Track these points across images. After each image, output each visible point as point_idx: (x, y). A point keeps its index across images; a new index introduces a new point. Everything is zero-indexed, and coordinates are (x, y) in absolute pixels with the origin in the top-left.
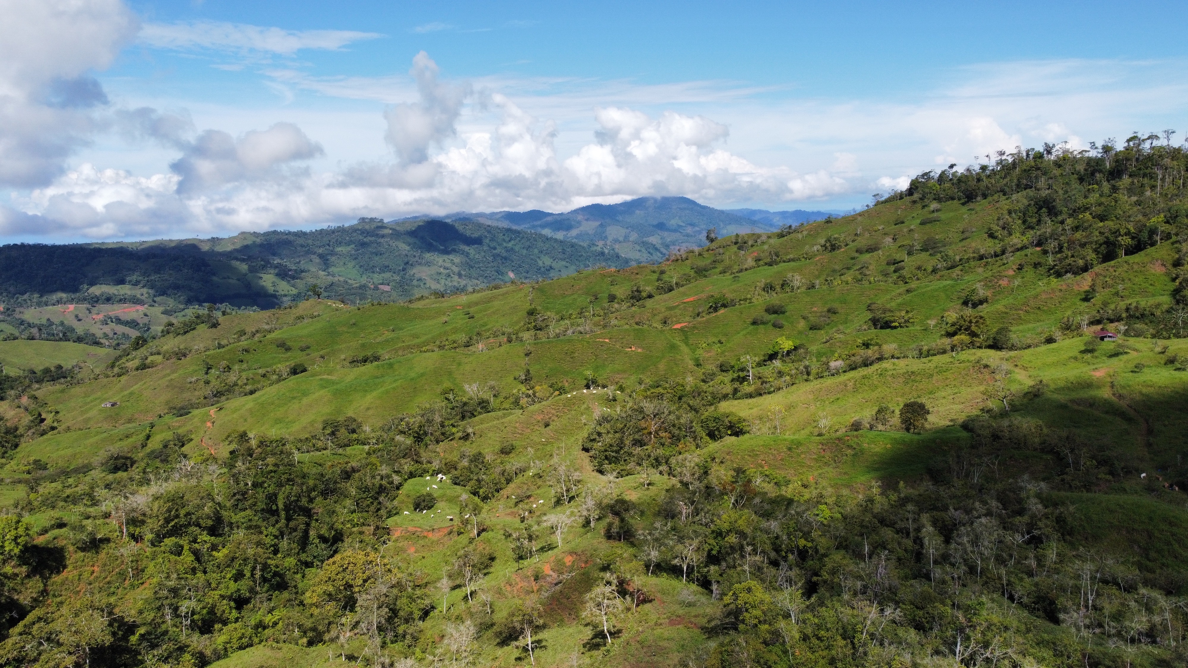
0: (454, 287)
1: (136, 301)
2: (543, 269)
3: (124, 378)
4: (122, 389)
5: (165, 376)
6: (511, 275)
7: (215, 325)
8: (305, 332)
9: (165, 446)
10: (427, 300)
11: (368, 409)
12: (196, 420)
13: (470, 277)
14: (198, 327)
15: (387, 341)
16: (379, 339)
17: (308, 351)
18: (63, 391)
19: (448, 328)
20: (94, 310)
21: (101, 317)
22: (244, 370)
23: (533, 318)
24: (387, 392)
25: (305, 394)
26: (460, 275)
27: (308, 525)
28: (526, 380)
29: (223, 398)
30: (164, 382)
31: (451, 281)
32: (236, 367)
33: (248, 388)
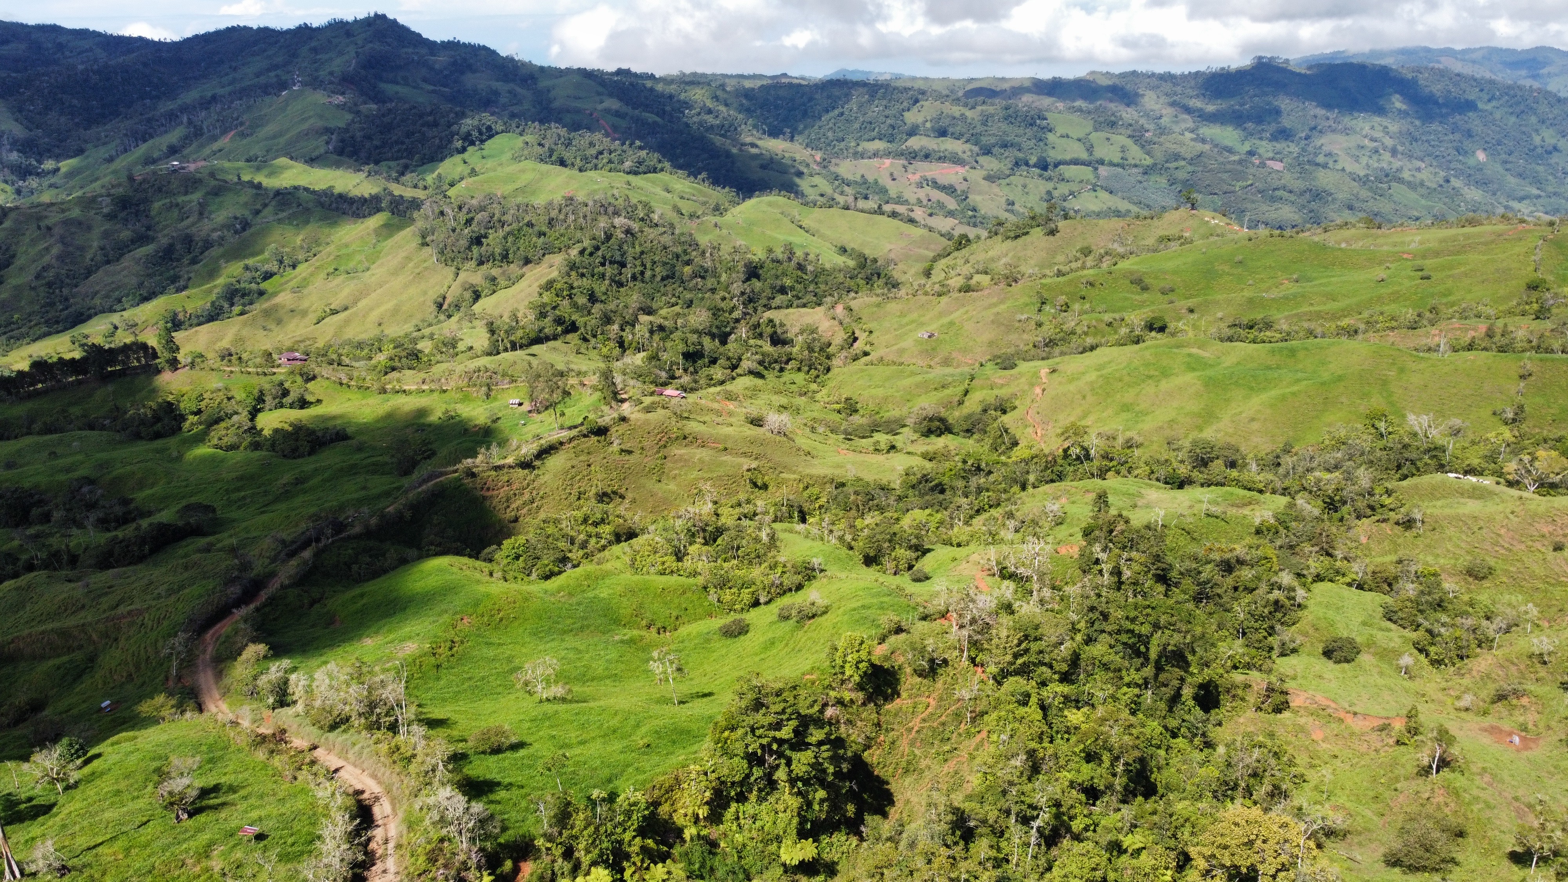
0: (1382, 169)
1: (956, 160)
2: (1539, 150)
3: (944, 299)
4: (941, 315)
5: (990, 306)
6: (1481, 156)
7: (1052, 232)
8: (1170, 265)
9: (985, 411)
10: (1353, 231)
11: (1253, 420)
12: (1023, 380)
13: (1411, 157)
14: (1032, 231)
15: (1286, 298)
16: (1274, 294)
17: (1171, 296)
18: (878, 305)
19: (1384, 291)
20: (911, 168)
21: (916, 178)
22: (1086, 313)
23: (1535, 295)
24: (1283, 398)
25: (1165, 373)
26: (1394, 152)
27: (1182, 680)
28: (1514, 420)
29: (1057, 350)
30: (989, 314)
31: (1379, 161)
32: (1076, 307)
33: (1089, 341)
